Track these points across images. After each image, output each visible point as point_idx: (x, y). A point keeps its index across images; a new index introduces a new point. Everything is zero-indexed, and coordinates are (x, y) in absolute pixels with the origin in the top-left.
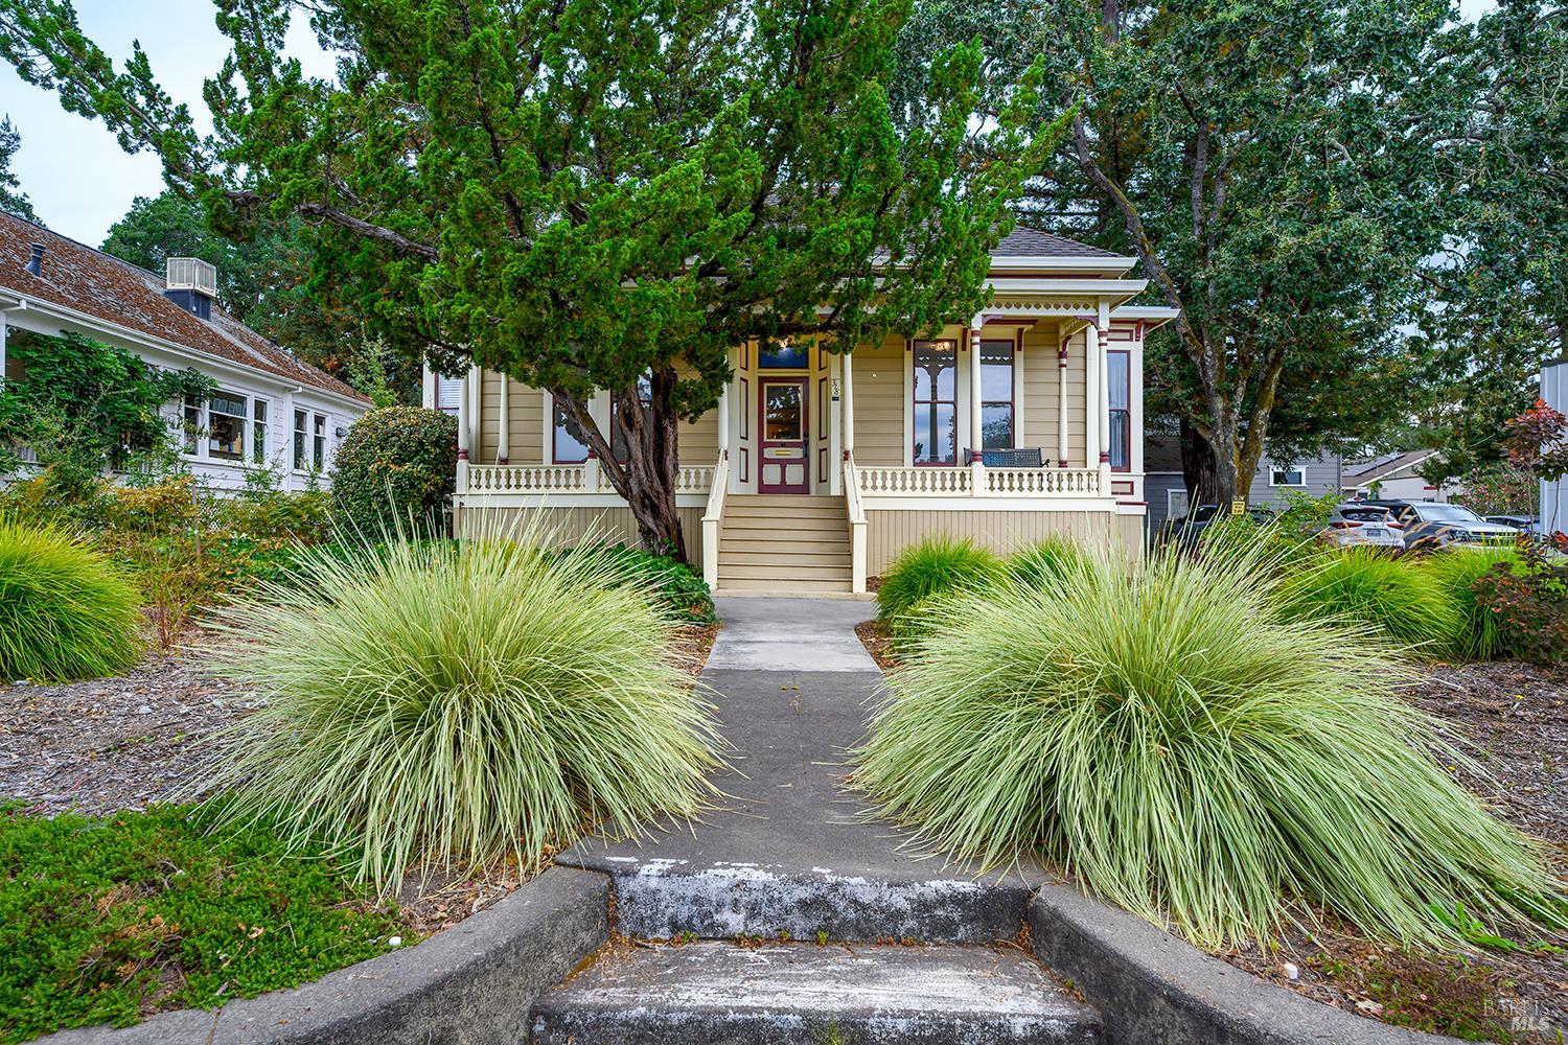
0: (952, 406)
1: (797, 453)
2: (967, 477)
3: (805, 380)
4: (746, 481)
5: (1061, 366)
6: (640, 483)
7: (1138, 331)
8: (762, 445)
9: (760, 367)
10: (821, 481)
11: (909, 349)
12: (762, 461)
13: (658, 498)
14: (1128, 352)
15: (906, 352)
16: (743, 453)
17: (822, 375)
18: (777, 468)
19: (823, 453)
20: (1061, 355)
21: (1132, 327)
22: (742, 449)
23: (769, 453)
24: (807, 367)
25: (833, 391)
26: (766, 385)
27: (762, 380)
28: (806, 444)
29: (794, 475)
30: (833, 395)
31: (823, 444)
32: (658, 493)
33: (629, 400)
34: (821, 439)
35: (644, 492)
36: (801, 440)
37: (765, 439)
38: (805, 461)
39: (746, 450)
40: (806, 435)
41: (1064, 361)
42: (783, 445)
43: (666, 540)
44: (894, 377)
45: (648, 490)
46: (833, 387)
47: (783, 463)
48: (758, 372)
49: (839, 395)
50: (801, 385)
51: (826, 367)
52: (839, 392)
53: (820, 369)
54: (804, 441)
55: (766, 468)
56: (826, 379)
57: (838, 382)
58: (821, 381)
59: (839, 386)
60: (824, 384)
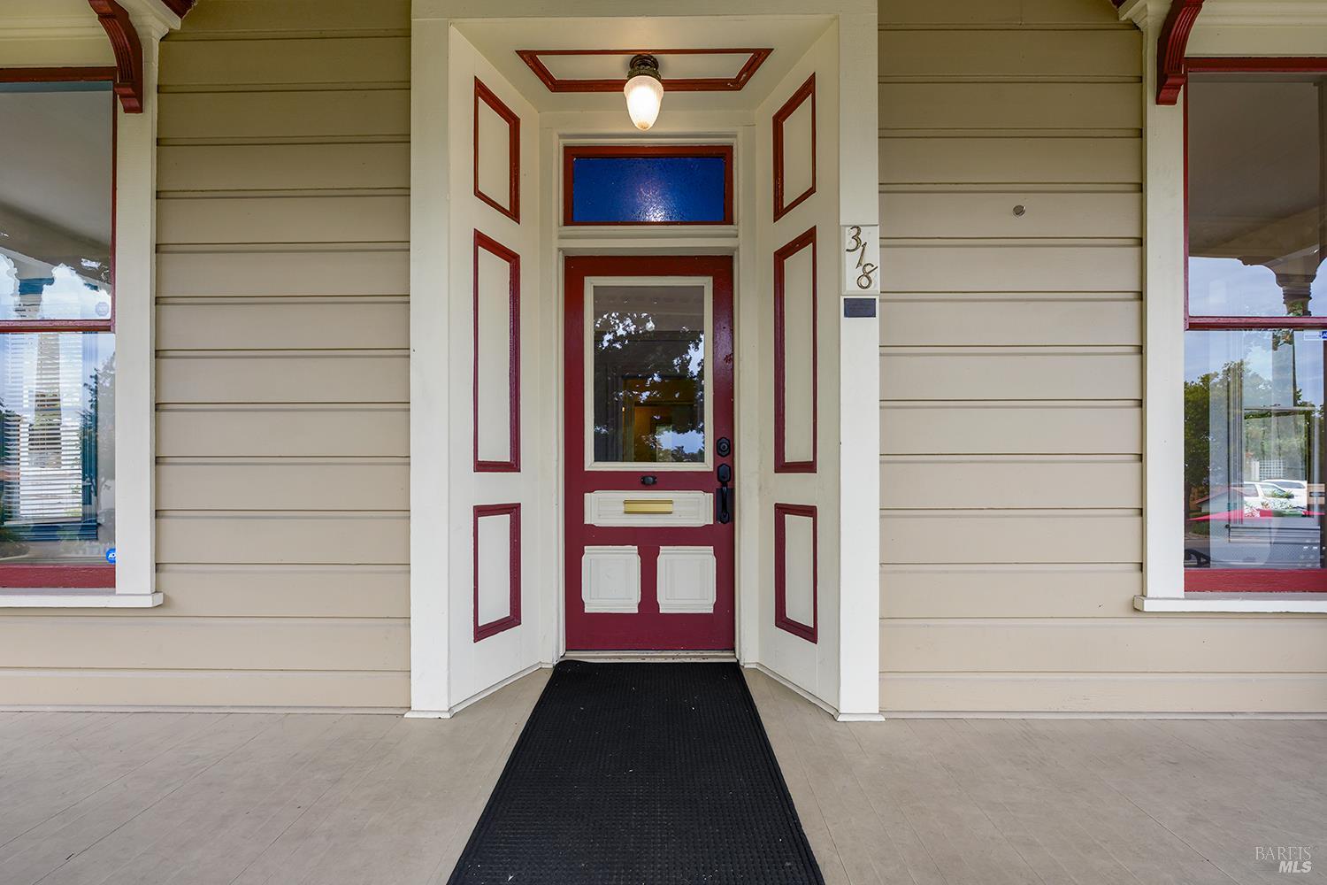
1: (695, 509)
3: (721, 268)
8: (577, 483)
9: (566, 223)
12: (579, 536)
17: (793, 226)
18: (627, 559)
23: (603, 508)
24: (728, 219)
25: (851, 273)
26: (590, 283)
27: (577, 268)
28: (723, 487)
29: (687, 582)
30: (852, 289)
34: (783, 467)
36: (708, 466)
37: (590, 464)
38: (721, 535)
39: (513, 508)
40: (725, 448)
42: (648, 481)
46: (851, 260)
47: (649, 542)
48: (561, 237)
49: (874, 291)
50: (706, 282)
51: (812, 191)
52: (876, 276)
53: (779, 212)
54: (718, 468)
55: (593, 556)
56: (809, 238)
57: (872, 237)
58: (781, 255)
59: (873, 255)
60: (797, 265)
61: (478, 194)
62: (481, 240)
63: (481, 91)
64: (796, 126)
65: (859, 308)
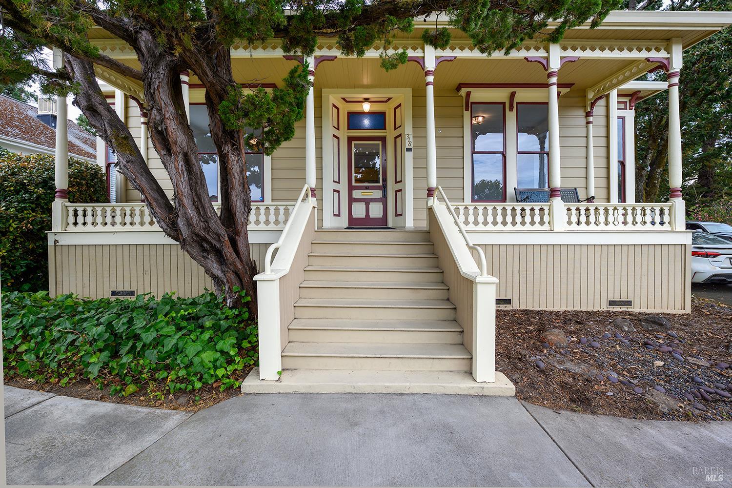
0: (500, 156)
1: (378, 194)
2: (546, 212)
3: (383, 139)
4: (339, 215)
5: (588, 123)
6: (189, 224)
7: (630, 102)
9: (348, 130)
10: (397, 215)
11: (467, 110)
12: (351, 200)
13: (219, 241)
14: (623, 118)
15: (465, 112)
16: (336, 194)
17: (397, 133)
18: (362, 206)
19: (399, 194)
20: (588, 114)
21: (627, 99)
22: (335, 191)
24: (385, 129)
25: (407, 143)
26: (353, 143)
27: (350, 139)
28: (384, 188)
29: (376, 211)
30: (407, 146)
31: (398, 186)
32: (218, 235)
33: (159, 110)
34: (396, 182)
35: (197, 235)
36: (381, 184)
37: (354, 184)
38: (384, 200)
39: (338, 192)
40: (385, 180)
41: (591, 119)
42: (367, 188)
43: (236, 288)
44: (456, 132)
45: (202, 233)
46: (407, 141)
47: (367, 202)
48: (347, 133)
49: (412, 146)
50: (380, 143)
51: (401, 126)
52: (412, 144)
53: (395, 129)
54: (383, 185)
55: (354, 205)
56: (400, 135)
57: (411, 136)
58: (396, 138)
59: (411, 140)
60: (398, 140)
61: (333, 126)
62: (334, 136)
63: (334, 105)
64: (398, 110)
65: (409, 150)
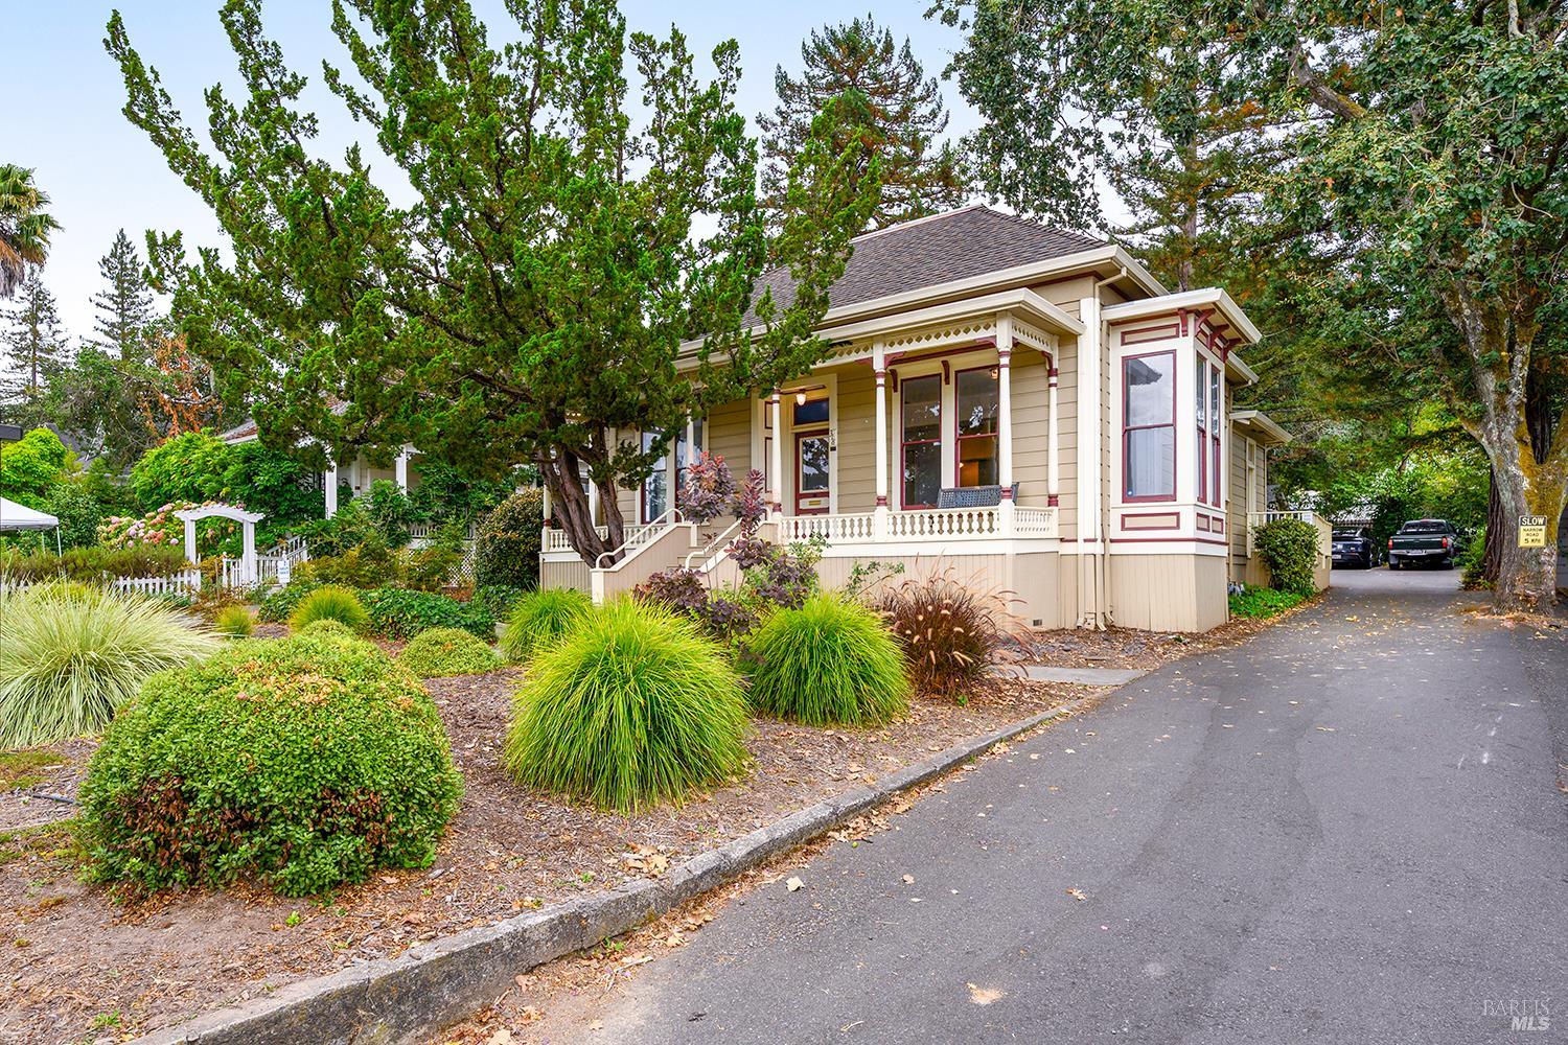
5: (1050, 386)
7: (1185, 324)
8: (798, 497)
9: (795, 424)
11: (896, 391)
14: (1174, 352)
20: (1050, 374)
21: (1177, 320)
23: (803, 504)
26: (800, 441)
27: (798, 436)
37: (801, 491)
42: (813, 496)
48: (792, 429)
49: (835, 445)
52: (836, 442)
57: (835, 433)
59: (835, 436)
61: (766, 428)
62: (768, 438)
